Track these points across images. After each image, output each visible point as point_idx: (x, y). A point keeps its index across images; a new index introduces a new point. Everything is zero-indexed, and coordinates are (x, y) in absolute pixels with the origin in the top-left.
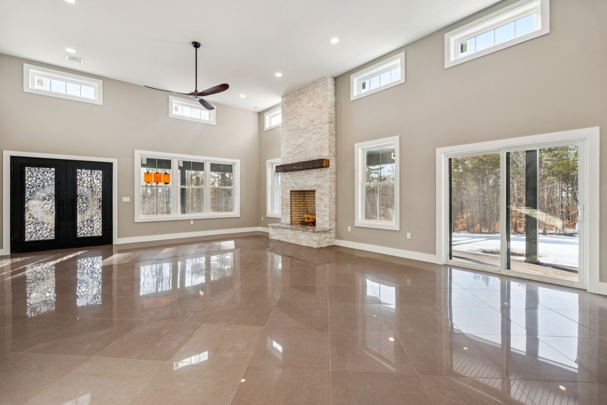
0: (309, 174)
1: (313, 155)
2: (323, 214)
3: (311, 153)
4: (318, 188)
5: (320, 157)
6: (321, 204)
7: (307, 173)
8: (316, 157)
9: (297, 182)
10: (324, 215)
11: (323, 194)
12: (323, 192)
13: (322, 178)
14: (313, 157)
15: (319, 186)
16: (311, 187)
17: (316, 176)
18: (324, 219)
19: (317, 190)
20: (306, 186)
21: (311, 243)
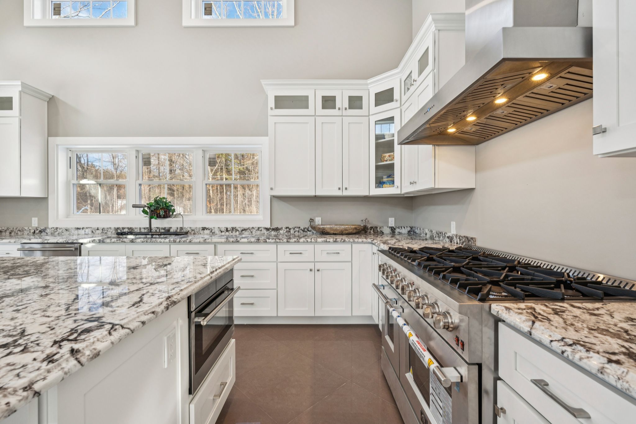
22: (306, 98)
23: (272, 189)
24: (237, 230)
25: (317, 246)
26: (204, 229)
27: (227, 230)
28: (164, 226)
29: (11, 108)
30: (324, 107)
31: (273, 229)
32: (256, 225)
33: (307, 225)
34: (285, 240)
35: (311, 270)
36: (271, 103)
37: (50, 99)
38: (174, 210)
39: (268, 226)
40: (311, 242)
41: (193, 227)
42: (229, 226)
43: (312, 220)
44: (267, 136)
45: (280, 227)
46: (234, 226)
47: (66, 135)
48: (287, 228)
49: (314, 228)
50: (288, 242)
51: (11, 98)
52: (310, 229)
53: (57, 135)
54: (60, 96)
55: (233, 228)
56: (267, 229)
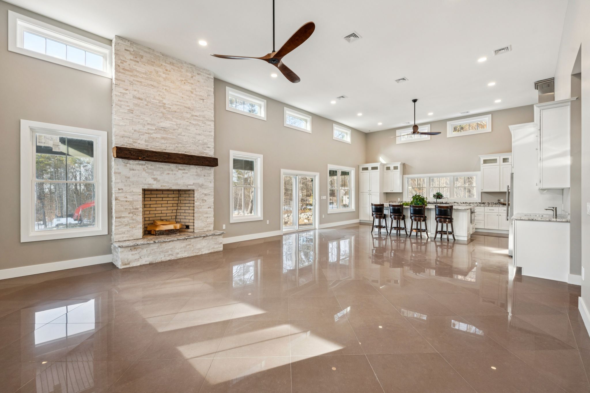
0: (184, 170)
1: (190, 148)
2: (205, 216)
3: (187, 146)
4: (199, 188)
5: (201, 153)
6: (203, 205)
7: (180, 168)
8: (196, 152)
9: (159, 178)
10: (207, 217)
11: (206, 195)
12: (205, 192)
13: (205, 177)
14: (191, 151)
15: (201, 186)
16: (187, 186)
17: (195, 174)
18: (207, 221)
19: (197, 190)
20: (177, 184)
21: (216, 247)
22: (496, 160)
23: (482, 190)
24: (467, 203)
25: (500, 208)
26: (455, 202)
27: (463, 203)
28: (440, 201)
29: (398, 169)
30: (503, 162)
31: (482, 203)
32: (475, 202)
33: (497, 202)
34: (487, 206)
35: (497, 215)
36: (482, 162)
37: (404, 164)
38: (443, 196)
39: (480, 202)
40: (497, 207)
41: (451, 202)
42: (464, 202)
43: (499, 200)
44: (480, 171)
45: (485, 202)
46: (466, 202)
47: (408, 174)
48: (488, 203)
49: (500, 203)
50: (488, 206)
51: (398, 166)
52: (498, 203)
53: (405, 174)
54: (407, 163)
55: (466, 203)
56: (480, 203)
